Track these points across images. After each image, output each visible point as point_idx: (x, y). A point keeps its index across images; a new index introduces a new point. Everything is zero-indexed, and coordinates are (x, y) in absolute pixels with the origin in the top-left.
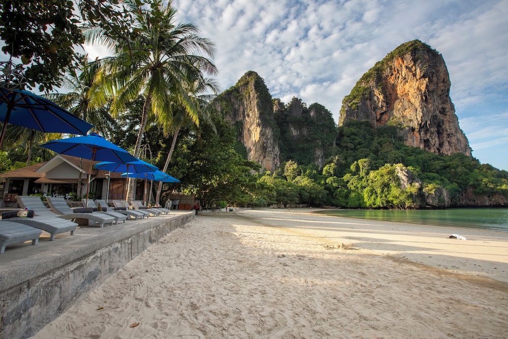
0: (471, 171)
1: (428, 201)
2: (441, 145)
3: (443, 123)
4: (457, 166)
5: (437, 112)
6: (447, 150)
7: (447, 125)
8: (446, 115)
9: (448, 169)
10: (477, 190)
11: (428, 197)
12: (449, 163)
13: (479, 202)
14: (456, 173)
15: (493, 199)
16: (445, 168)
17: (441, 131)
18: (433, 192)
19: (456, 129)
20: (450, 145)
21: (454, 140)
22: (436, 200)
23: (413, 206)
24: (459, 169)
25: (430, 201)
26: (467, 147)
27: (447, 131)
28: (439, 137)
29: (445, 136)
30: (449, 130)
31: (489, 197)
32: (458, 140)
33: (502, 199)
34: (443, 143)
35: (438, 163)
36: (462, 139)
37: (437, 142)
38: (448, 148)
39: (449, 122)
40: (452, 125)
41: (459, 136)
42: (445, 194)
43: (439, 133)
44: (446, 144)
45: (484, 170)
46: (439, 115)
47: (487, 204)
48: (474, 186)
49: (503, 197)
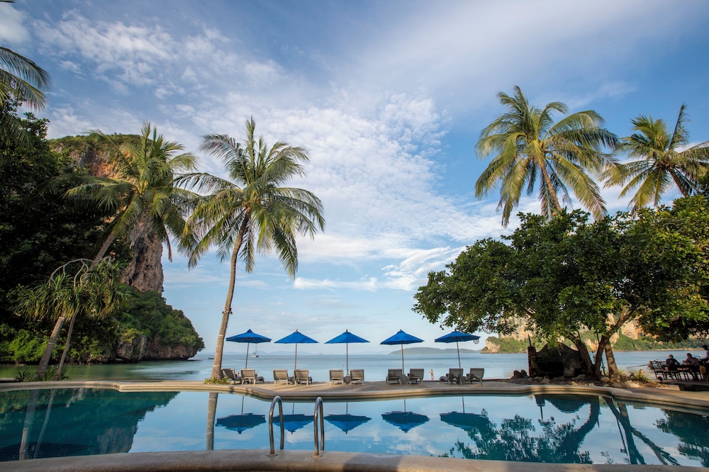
0: (164, 315)
1: (120, 351)
2: (135, 276)
3: (147, 250)
4: (153, 308)
5: (146, 235)
6: (140, 284)
7: (150, 254)
8: (152, 242)
9: (142, 310)
10: (165, 340)
11: (122, 346)
12: (144, 302)
13: (161, 354)
14: (149, 317)
15: (175, 351)
16: (140, 307)
17: (141, 260)
18: (130, 340)
19: (157, 262)
20: (144, 279)
21: (150, 274)
22: (130, 350)
23: (100, 359)
24: (154, 313)
25: (123, 352)
26: (160, 286)
27: (147, 261)
28: (136, 266)
29: (144, 266)
30: (149, 261)
31: (172, 348)
32: (155, 275)
33: (183, 350)
34: (138, 274)
35: (134, 301)
36: (158, 275)
37: (133, 272)
38: (141, 281)
39: (154, 251)
40: (154, 255)
41: (157, 270)
42: (143, 344)
43: (138, 261)
44: (141, 276)
45: (176, 317)
46: (146, 239)
47: (169, 356)
48: (163, 335)
49: (184, 349)
